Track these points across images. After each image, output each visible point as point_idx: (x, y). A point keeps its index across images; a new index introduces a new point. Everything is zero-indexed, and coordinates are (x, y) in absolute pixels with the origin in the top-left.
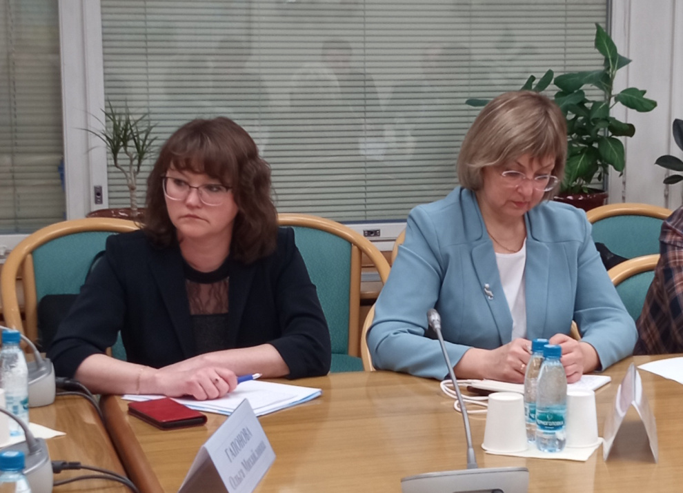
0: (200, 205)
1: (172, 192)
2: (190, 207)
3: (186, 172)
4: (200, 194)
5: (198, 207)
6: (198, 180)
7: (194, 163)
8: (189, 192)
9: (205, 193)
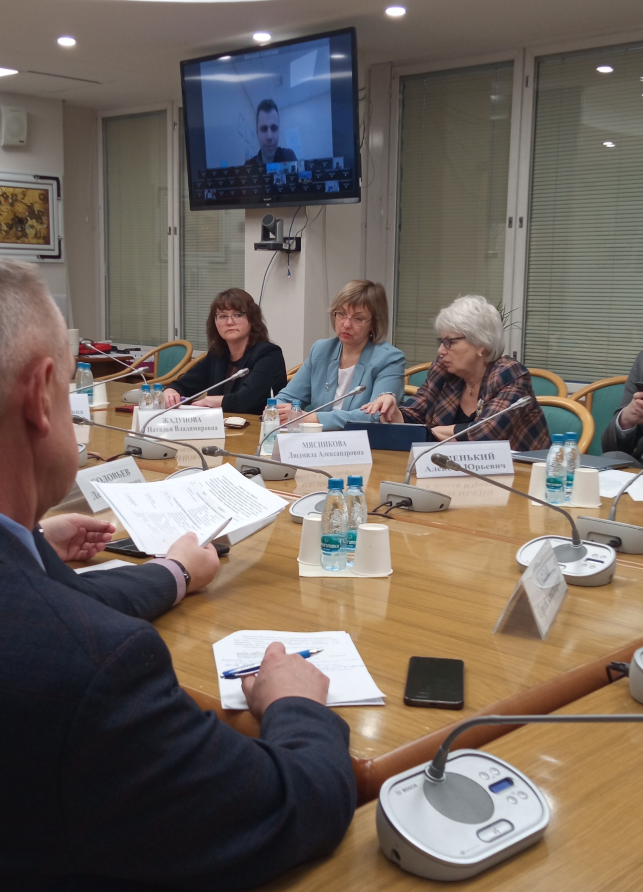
0: (233, 324)
1: (219, 322)
2: (229, 325)
3: (225, 311)
4: (232, 319)
5: (232, 325)
6: (230, 313)
7: (227, 305)
8: (228, 319)
9: (234, 318)
